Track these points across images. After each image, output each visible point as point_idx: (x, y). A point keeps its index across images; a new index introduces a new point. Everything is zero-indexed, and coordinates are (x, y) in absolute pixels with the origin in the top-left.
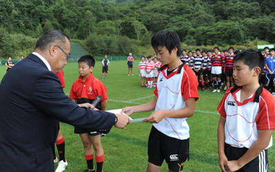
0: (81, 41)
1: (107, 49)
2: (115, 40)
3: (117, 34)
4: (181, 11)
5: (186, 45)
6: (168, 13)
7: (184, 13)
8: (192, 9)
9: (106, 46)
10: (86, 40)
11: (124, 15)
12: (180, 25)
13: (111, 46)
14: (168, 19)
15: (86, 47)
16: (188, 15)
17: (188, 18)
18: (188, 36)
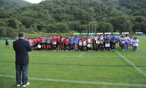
2: (5, 29)
3: (6, 26)
4: (40, 16)
5: (42, 33)
6: (34, 17)
7: (41, 18)
8: (45, 16)
11: (10, 16)
12: (39, 23)
13: (3, 32)
14: (33, 20)
16: (43, 18)
17: (43, 20)
18: (43, 28)
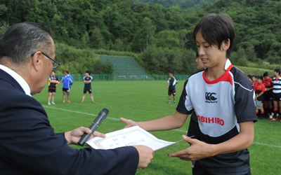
0: (136, 55)
1: (168, 65)
2: (179, 55)
3: (180, 46)
4: (262, 20)
5: (268, 63)
6: (246, 22)
7: (265, 23)
8: (277, 19)
9: (167, 61)
10: (142, 54)
11: (191, 24)
12: (261, 38)
13: (173, 62)
14: (245, 30)
15: (142, 62)
16: (271, 25)
17: (272, 29)
18: (271, 52)
